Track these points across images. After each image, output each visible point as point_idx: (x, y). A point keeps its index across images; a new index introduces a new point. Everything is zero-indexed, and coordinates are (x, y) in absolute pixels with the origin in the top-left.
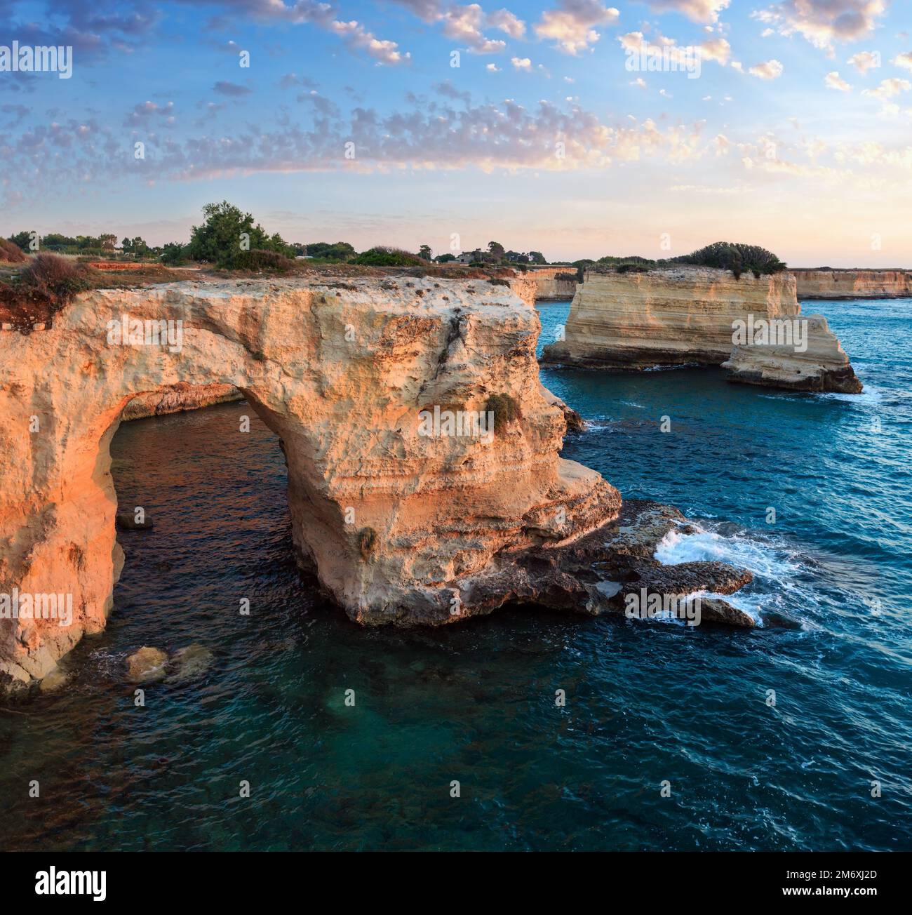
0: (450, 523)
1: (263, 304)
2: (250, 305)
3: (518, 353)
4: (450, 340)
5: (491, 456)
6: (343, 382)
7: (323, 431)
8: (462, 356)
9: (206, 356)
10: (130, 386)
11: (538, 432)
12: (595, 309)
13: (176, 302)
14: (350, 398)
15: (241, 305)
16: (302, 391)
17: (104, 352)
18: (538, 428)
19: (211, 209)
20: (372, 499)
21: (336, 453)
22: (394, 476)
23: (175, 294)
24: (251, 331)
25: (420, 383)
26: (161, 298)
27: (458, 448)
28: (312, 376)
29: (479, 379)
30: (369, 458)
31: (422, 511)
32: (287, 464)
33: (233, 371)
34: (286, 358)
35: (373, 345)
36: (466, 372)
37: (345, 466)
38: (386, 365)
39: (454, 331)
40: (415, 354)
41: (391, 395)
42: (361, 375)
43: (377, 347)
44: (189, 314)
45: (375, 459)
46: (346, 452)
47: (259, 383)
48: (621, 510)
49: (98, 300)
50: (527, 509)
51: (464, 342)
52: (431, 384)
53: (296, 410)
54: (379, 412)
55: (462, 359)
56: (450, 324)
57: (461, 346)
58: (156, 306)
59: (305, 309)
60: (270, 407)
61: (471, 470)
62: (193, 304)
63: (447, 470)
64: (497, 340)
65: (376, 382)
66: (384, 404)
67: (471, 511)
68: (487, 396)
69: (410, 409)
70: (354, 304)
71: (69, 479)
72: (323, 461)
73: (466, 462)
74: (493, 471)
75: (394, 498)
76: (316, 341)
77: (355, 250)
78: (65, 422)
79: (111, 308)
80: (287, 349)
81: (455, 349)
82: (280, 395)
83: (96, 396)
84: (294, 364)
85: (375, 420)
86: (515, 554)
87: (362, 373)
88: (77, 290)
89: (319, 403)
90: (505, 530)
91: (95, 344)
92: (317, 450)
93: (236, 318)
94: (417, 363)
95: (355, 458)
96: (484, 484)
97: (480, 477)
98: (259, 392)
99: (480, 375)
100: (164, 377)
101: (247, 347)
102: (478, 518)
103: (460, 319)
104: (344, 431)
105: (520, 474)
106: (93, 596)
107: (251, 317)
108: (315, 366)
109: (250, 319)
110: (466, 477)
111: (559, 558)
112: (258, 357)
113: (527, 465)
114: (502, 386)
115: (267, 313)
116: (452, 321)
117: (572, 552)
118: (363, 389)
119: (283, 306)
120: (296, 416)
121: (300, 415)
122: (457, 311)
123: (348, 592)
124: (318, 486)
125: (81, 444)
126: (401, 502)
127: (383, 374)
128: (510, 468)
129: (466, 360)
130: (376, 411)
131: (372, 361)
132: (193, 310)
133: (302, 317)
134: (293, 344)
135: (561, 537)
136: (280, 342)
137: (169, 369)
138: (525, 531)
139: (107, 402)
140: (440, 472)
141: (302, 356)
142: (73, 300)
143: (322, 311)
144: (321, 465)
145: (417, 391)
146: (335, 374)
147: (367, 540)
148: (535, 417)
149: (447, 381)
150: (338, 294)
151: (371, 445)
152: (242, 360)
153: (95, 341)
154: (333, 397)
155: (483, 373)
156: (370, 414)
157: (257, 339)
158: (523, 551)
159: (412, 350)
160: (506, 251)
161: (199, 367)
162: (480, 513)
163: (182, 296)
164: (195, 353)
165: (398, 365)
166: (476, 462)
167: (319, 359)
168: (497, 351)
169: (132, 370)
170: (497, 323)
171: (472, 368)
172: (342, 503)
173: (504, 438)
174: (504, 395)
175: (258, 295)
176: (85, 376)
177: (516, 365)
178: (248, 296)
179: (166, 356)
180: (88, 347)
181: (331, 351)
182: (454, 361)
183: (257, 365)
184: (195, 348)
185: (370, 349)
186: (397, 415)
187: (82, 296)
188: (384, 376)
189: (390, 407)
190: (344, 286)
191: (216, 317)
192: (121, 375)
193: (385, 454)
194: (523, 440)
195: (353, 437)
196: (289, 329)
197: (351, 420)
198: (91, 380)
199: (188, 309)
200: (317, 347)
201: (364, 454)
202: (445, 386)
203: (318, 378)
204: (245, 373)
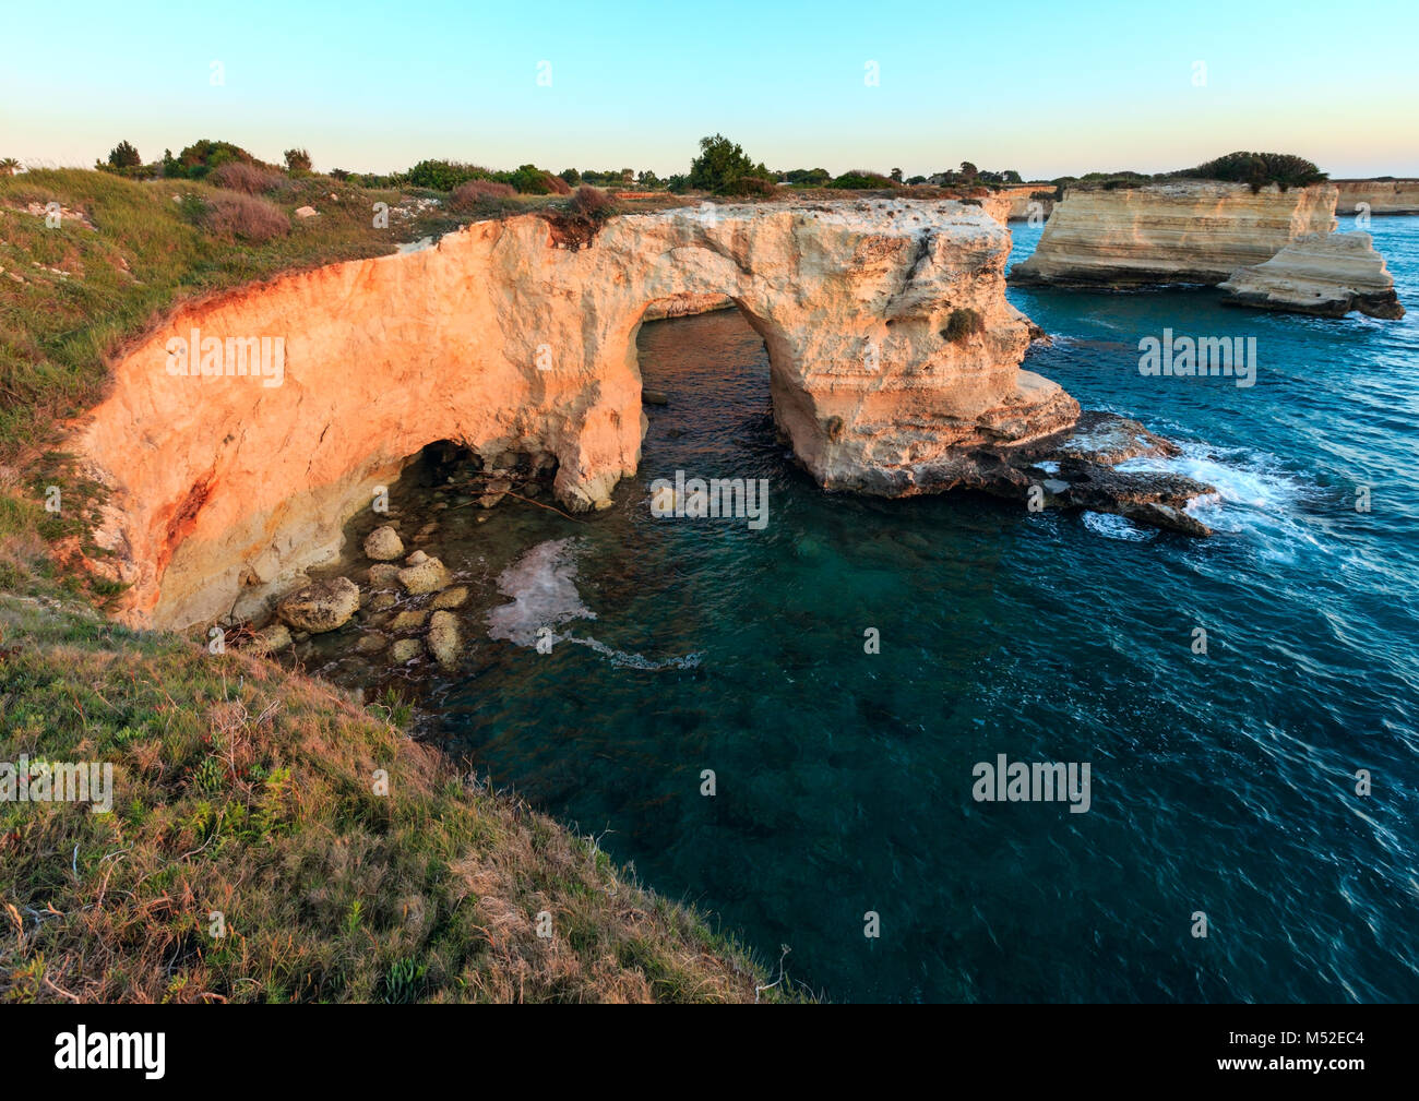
0: (908, 418)
1: (752, 226)
2: (740, 227)
3: (985, 271)
4: (918, 258)
5: (951, 363)
6: (818, 294)
7: (801, 335)
8: (929, 272)
9: (706, 270)
10: (649, 294)
11: (999, 345)
12: (1072, 228)
13: (682, 225)
14: (824, 308)
15: (733, 227)
16: (783, 302)
17: (629, 266)
18: (1001, 341)
19: (706, 142)
20: (842, 394)
21: (810, 354)
22: (860, 376)
23: (681, 219)
24: (741, 249)
25: (888, 297)
26: (670, 221)
27: (920, 356)
28: (792, 289)
29: (945, 294)
30: (840, 360)
31: (884, 406)
32: (770, 361)
33: (728, 283)
34: (770, 273)
35: (846, 261)
36: (932, 288)
37: (819, 365)
38: (857, 280)
39: (923, 250)
40: (885, 271)
41: (861, 307)
42: (835, 288)
43: (850, 264)
44: (692, 235)
45: (844, 361)
46: (820, 354)
47: (747, 293)
48: (1078, 420)
49: (623, 224)
50: (983, 411)
51: (932, 260)
52: (898, 298)
53: (778, 317)
54: (850, 321)
55: (929, 276)
56: (919, 243)
57: (929, 263)
58: (666, 228)
59: (787, 229)
60: (757, 314)
61: (931, 375)
62: (695, 226)
63: (909, 373)
64: (965, 258)
65: (848, 295)
66: (854, 314)
67: (929, 409)
68: (951, 310)
69: (877, 320)
70: (830, 225)
71: (609, 364)
72: (800, 360)
73: (927, 368)
74: (952, 377)
75: (860, 394)
76: (796, 258)
77: (831, 176)
78: (604, 320)
79: (634, 230)
80: (771, 265)
81: (923, 266)
82: (765, 304)
83: (625, 302)
84: (776, 278)
85: (845, 328)
86: (967, 449)
87: (835, 287)
88: (608, 216)
89: (798, 312)
90: (959, 428)
91: (623, 260)
92: (795, 351)
93: (730, 238)
94: (886, 279)
95: (827, 359)
96: (943, 387)
97: (939, 382)
98: (748, 300)
99: (946, 291)
100: (673, 286)
101: (739, 263)
102: (934, 416)
103: (929, 239)
104: (819, 336)
105: (979, 381)
106: (628, 448)
107: (741, 238)
108: (795, 280)
109: (741, 239)
110: (926, 381)
111: (1009, 455)
112: (747, 271)
113: (986, 374)
114: (966, 302)
115: (754, 234)
116: (921, 240)
117: (1023, 452)
118: (836, 301)
119: (768, 228)
120: (778, 322)
121: (781, 320)
122: (927, 230)
123: (817, 464)
124: (796, 380)
125: (616, 337)
126: (866, 397)
127: (854, 288)
128: (970, 375)
129: (933, 277)
130: (847, 320)
131: (844, 276)
132: (694, 232)
133: (784, 237)
134: (776, 261)
135: (1013, 438)
136: (765, 259)
137: (677, 280)
138: (978, 430)
139: (633, 306)
140: (902, 375)
141: (784, 271)
142: (605, 224)
143: (802, 231)
144: (798, 363)
145: (884, 305)
146: (812, 286)
147: (835, 426)
148: (998, 330)
149: (914, 295)
150: (816, 216)
151: (841, 348)
152: (734, 274)
153: (623, 258)
154: (810, 307)
155: (948, 289)
156: (841, 322)
157: (747, 256)
158: (974, 447)
159: (882, 267)
160: (979, 170)
161: (701, 280)
162: (936, 411)
163: (686, 220)
164: (697, 267)
165: (868, 281)
166: (936, 368)
167: (798, 274)
168: (965, 268)
169: (650, 281)
170: (966, 242)
171: (938, 284)
172: (815, 396)
173: (964, 349)
174: (968, 310)
175: (747, 218)
176: (617, 285)
177: (983, 282)
178: (739, 219)
179: (674, 270)
180: (618, 262)
181: (809, 267)
182: (921, 277)
183: (747, 278)
184: (697, 264)
185: (843, 266)
186: (865, 324)
187: (612, 221)
188: (855, 290)
189: (859, 317)
190: (822, 209)
191: (713, 237)
192: (642, 285)
193: (852, 357)
194: (984, 351)
195: (826, 342)
196: (773, 248)
197: (825, 327)
198: (621, 289)
199: (691, 231)
200: (796, 264)
201: (835, 356)
202: (911, 301)
203: (798, 291)
204: (737, 285)
